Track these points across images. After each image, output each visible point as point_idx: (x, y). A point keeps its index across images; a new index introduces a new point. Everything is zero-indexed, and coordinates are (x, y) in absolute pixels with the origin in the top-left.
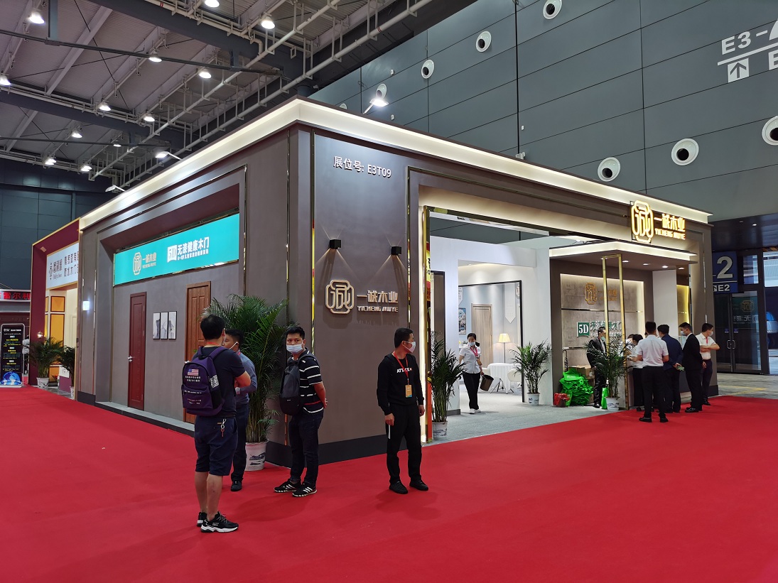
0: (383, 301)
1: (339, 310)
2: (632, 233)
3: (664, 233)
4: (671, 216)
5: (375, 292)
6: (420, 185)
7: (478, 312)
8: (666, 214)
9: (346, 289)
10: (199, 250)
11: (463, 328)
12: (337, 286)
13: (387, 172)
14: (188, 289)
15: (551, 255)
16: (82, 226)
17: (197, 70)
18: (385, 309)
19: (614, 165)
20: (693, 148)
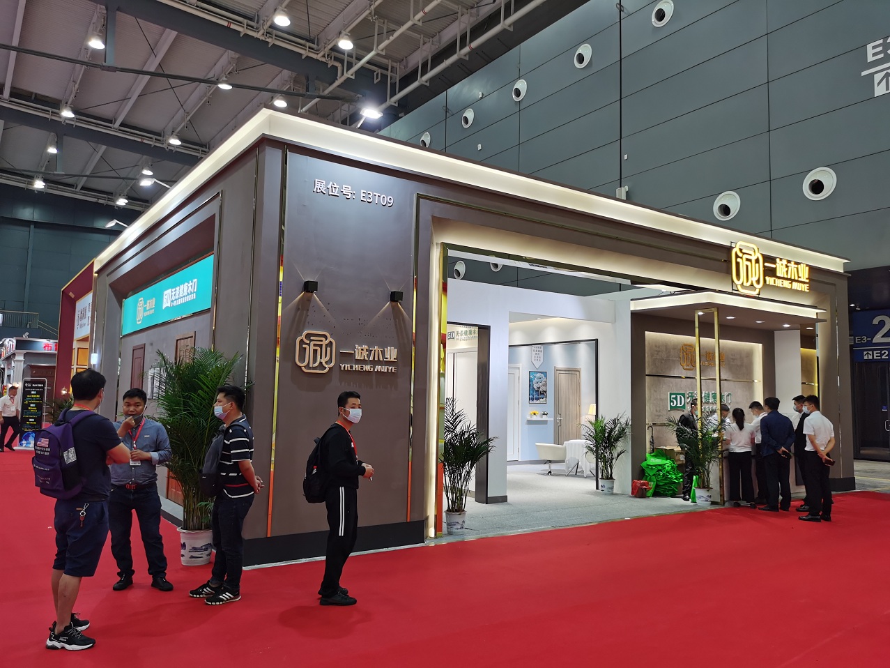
0: (376, 359)
1: (314, 368)
2: (733, 282)
3: (779, 283)
4: (789, 262)
5: (365, 347)
6: (432, 216)
7: (563, 378)
8: (781, 259)
9: (325, 342)
10: (188, 294)
11: (542, 396)
12: (312, 338)
13: (388, 199)
14: (177, 340)
15: (632, 309)
16: (96, 268)
17: (272, 98)
18: (378, 368)
19: (733, 201)
20: (829, 179)
